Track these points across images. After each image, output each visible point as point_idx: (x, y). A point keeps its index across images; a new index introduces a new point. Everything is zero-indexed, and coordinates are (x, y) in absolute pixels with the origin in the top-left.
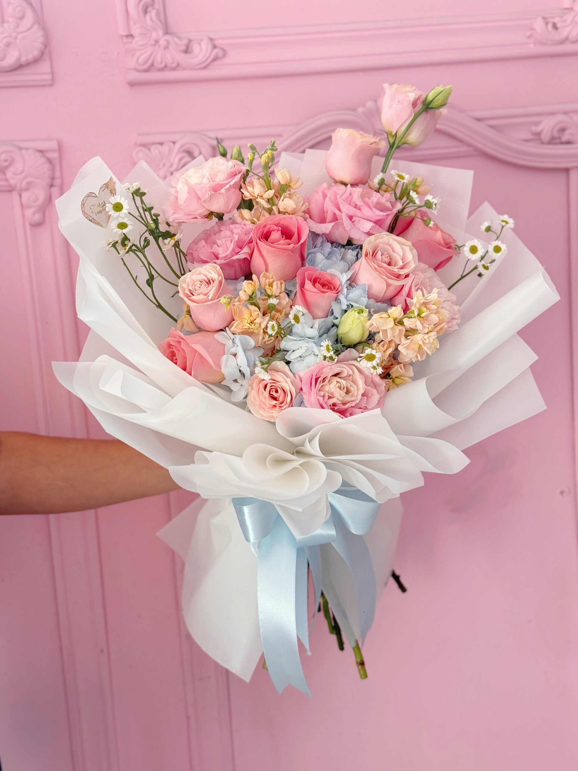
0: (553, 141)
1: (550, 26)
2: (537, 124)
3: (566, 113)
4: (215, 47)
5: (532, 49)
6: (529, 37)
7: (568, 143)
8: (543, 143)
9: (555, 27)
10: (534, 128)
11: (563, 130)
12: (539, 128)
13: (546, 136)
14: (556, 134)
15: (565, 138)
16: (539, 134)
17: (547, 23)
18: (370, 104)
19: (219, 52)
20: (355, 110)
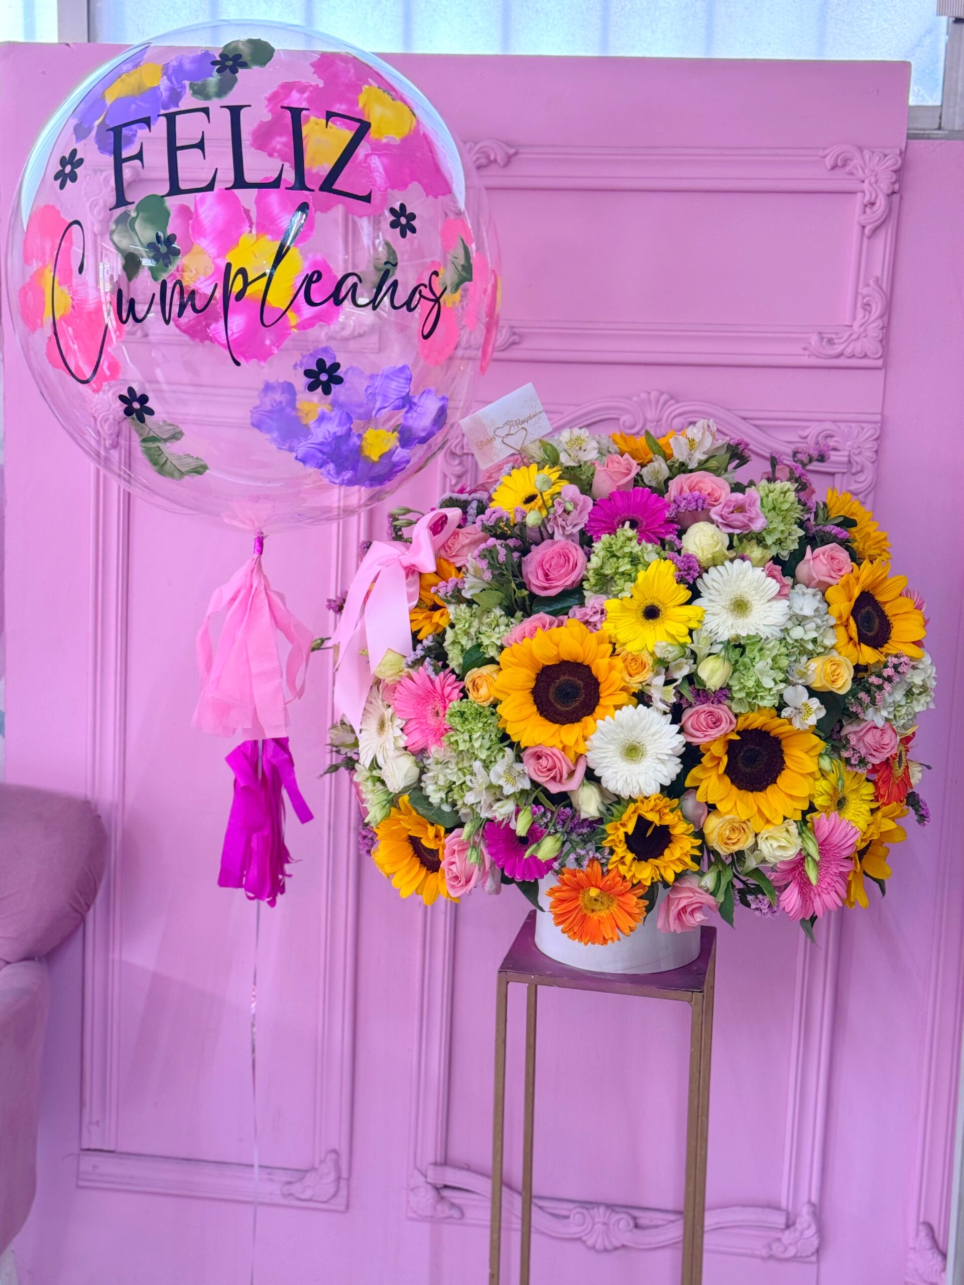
1: (825, 342)
2: (802, 428)
3: (834, 421)
4: (514, 334)
5: (806, 360)
7: (834, 449)
9: (831, 342)
10: (800, 433)
11: (830, 437)
12: (805, 434)
13: (811, 441)
14: (821, 440)
15: (831, 444)
17: (822, 339)
18: (644, 396)
19: (515, 338)
20: (631, 399)
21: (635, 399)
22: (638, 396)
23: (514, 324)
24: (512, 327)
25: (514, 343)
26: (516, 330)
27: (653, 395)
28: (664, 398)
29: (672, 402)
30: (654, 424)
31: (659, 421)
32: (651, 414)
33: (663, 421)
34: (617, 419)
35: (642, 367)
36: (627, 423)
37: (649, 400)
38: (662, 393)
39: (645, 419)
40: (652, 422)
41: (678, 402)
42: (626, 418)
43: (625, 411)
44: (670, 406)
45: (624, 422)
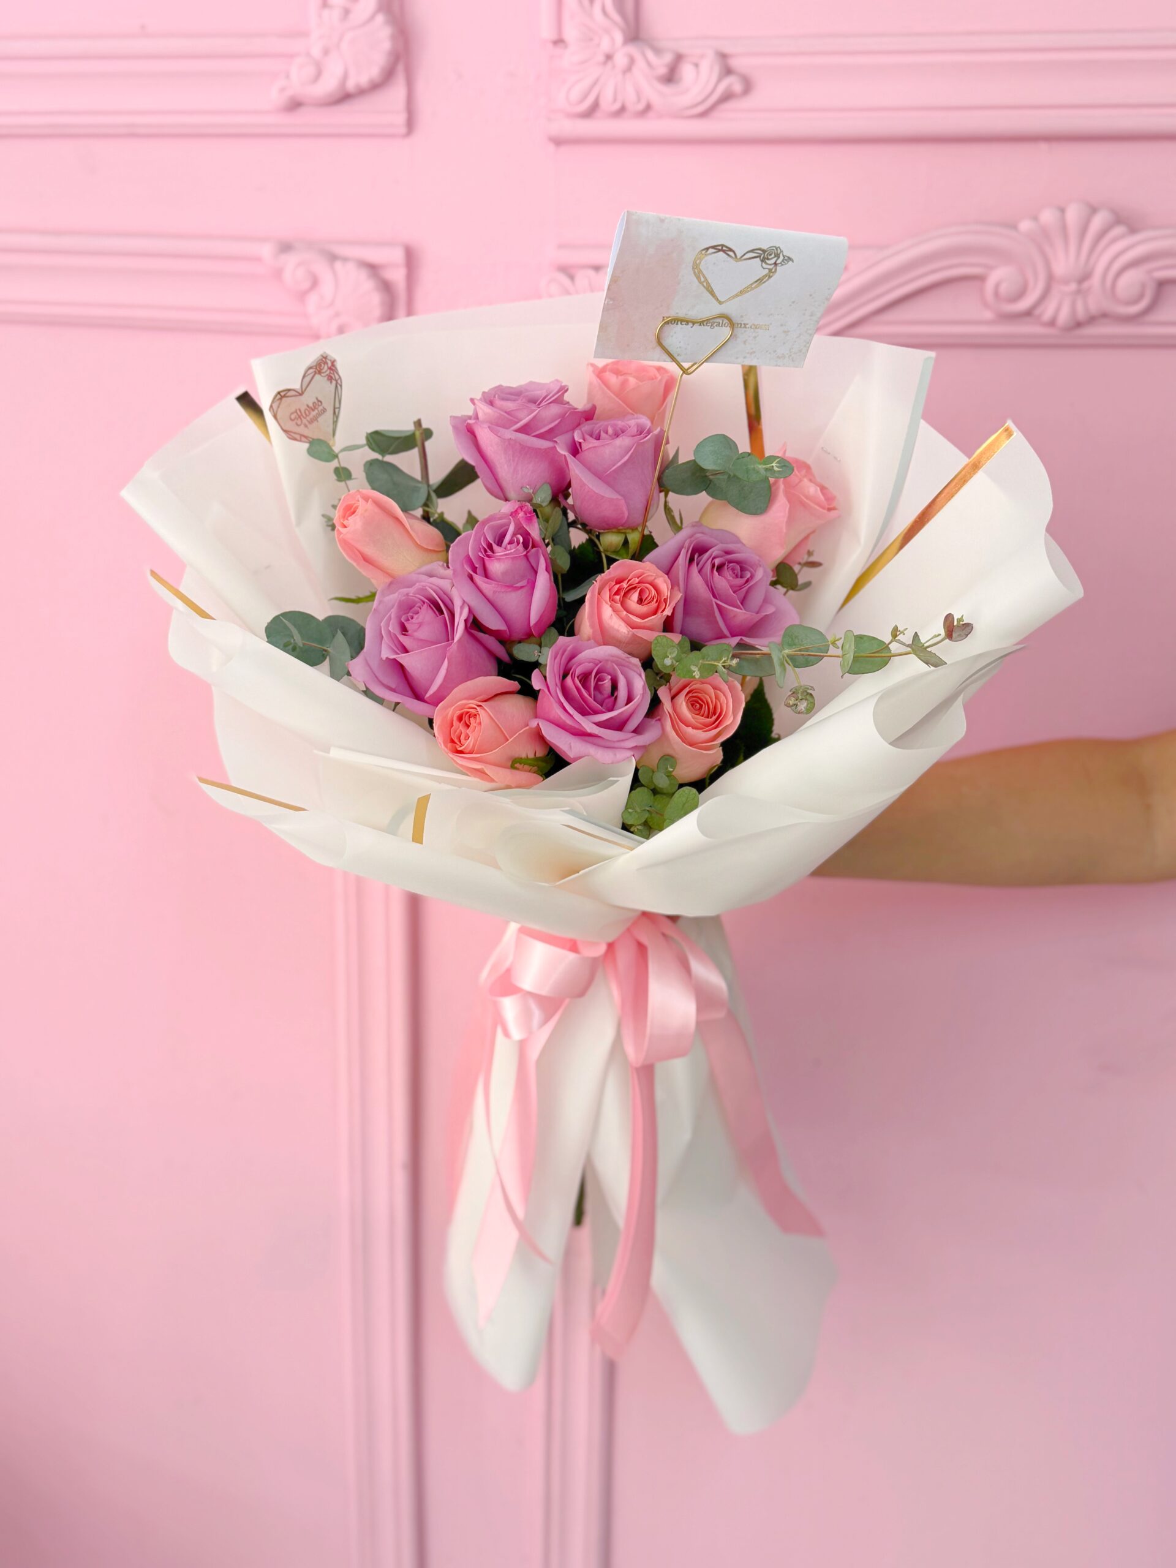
4: (728, 71)
18: (1048, 216)
19: (734, 83)
20: (1014, 227)
21: (1025, 225)
22: (1035, 218)
23: (727, 49)
24: (723, 57)
25: (727, 97)
26: (734, 63)
27: (1073, 214)
28: (1098, 221)
29: (1119, 230)
30: (1073, 286)
31: (1085, 277)
32: (1064, 263)
33: (1096, 280)
34: (981, 279)
35: (1043, 146)
36: (1004, 289)
37: (1064, 228)
38: (1093, 210)
39: (1050, 279)
40: (1066, 282)
41: (1133, 230)
42: (1001, 276)
43: (1002, 255)
44: (1115, 240)
45: (997, 286)
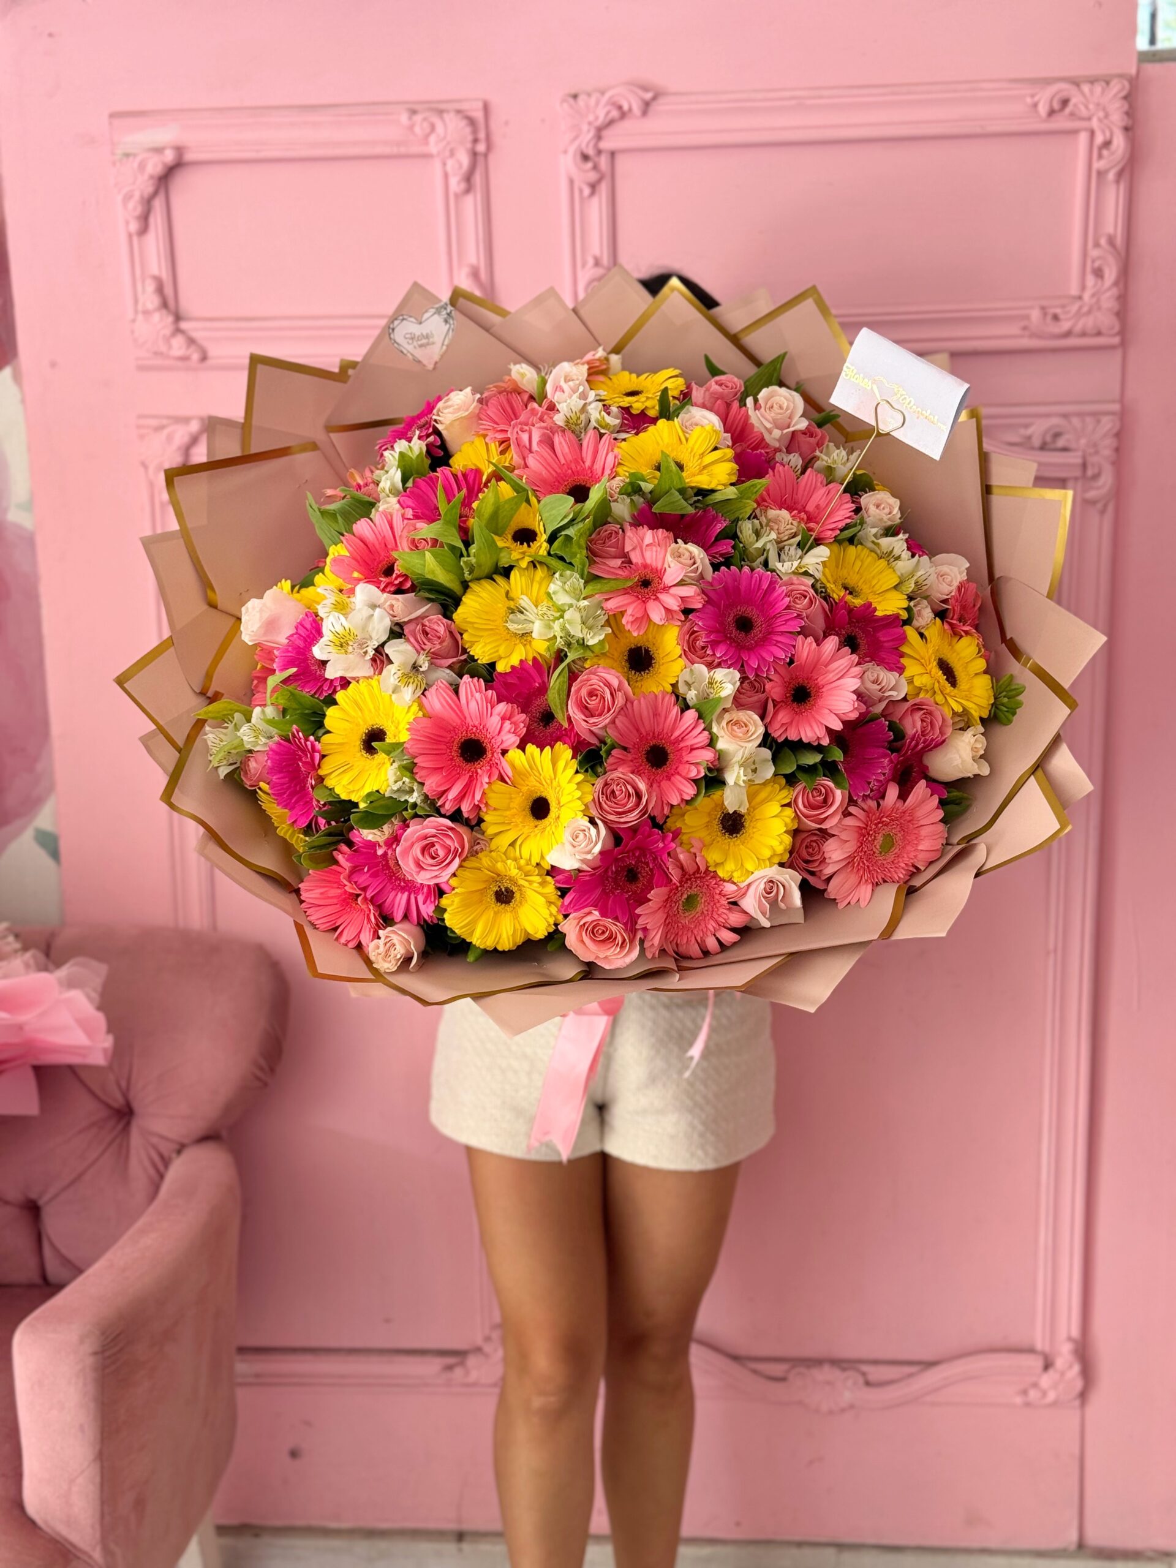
0: (1043, 447)
1: (1049, 318)
2: (1027, 426)
3: (1062, 416)
5: (1026, 343)
6: (1025, 328)
7: (1065, 449)
8: (1033, 448)
9: (1056, 318)
10: (1023, 431)
11: (1057, 435)
12: (1029, 431)
13: (1037, 442)
14: (1048, 439)
15: (1061, 443)
16: (1029, 438)
17: (1045, 314)
